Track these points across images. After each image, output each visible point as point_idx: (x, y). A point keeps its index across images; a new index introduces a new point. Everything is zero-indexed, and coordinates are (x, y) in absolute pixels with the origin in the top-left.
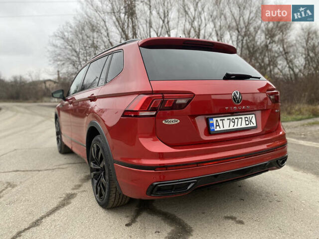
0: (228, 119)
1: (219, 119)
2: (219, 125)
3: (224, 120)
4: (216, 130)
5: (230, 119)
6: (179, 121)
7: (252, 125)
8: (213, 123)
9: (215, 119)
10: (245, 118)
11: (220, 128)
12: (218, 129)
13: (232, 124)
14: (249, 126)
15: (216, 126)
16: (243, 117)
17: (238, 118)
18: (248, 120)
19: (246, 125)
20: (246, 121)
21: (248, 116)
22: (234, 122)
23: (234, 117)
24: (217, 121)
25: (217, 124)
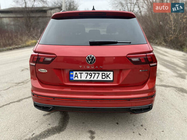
0: (86, 73)
1: (78, 72)
2: (77, 76)
3: (83, 73)
4: (74, 79)
5: (88, 73)
6: (47, 71)
7: (108, 79)
8: (73, 75)
9: (74, 72)
10: (102, 73)
11: (78, 78)
12: (76, 78)
13: (89, 77)
14: (106, 79)
15: (75, 76)
16: (101, 73)
17: (95, 73)
18: (105, 76)
19: (102, 78)
20: (102, 76)
21: (106, 73)
22: (91, 76)
23: (92, 72)
24: (76, 73)
25: (76, 76)
